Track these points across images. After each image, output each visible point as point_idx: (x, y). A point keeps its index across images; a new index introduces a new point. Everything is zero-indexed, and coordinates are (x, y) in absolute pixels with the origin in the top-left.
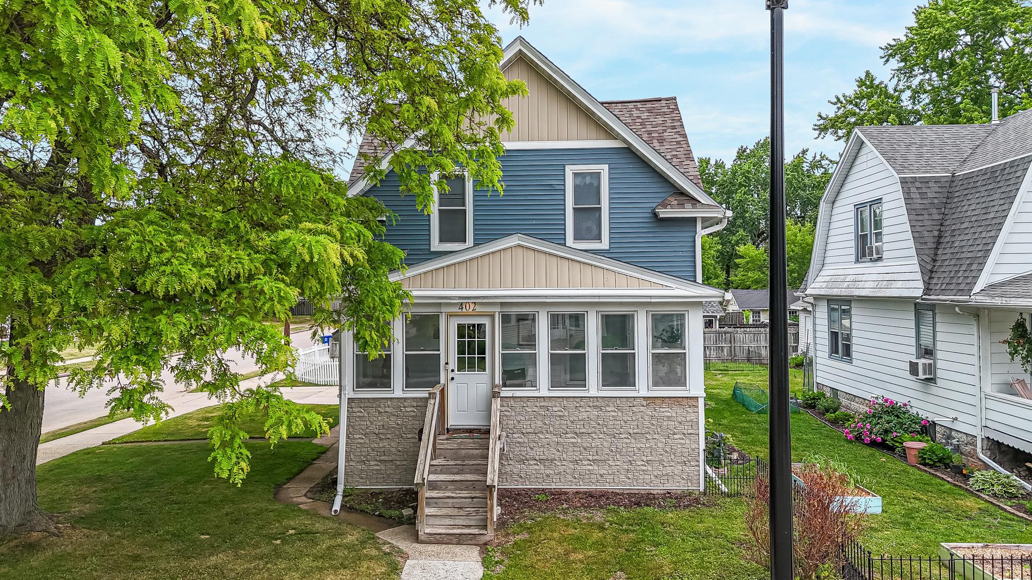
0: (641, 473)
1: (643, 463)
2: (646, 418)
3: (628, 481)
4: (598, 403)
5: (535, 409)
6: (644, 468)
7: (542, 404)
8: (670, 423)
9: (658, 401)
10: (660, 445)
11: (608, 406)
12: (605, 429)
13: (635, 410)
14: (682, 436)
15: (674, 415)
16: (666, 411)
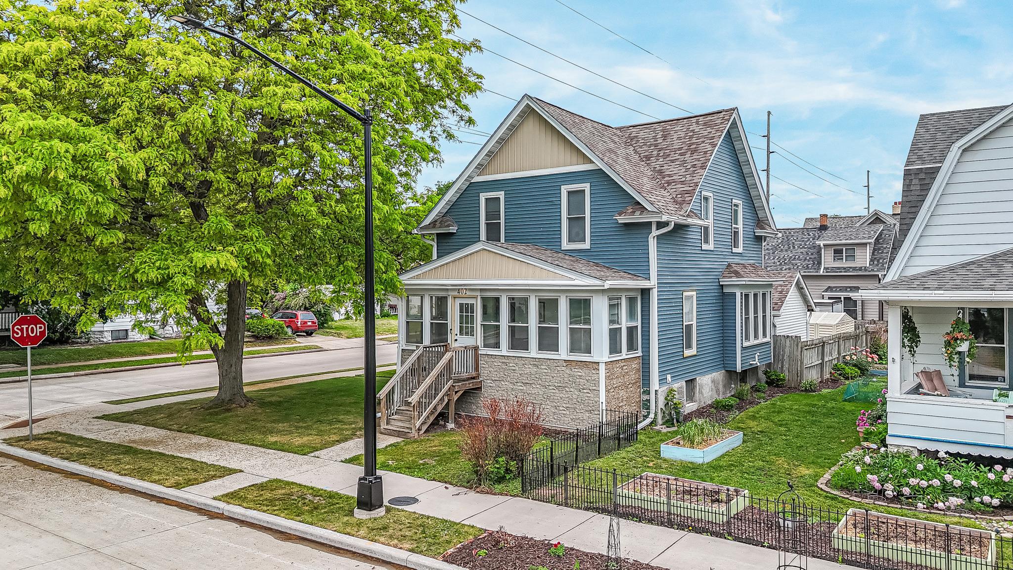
0: (563, 416)
1: (563, 408)
2: (566, 375)
3: (554, 421)
4: (537, 362)
5: (499, 364)
6: (564, 412)
7: (503, 360)
8: (581, 380)
9: (574, 364)
10: (574, 396)
11: (542, 365)
12: (540, 382)
13: (559, 369)
14: (588, 391)
15: (584, 375)
16: (578, 372)
